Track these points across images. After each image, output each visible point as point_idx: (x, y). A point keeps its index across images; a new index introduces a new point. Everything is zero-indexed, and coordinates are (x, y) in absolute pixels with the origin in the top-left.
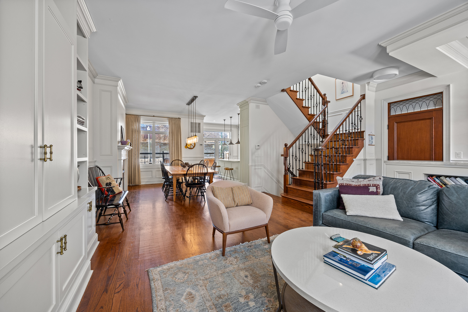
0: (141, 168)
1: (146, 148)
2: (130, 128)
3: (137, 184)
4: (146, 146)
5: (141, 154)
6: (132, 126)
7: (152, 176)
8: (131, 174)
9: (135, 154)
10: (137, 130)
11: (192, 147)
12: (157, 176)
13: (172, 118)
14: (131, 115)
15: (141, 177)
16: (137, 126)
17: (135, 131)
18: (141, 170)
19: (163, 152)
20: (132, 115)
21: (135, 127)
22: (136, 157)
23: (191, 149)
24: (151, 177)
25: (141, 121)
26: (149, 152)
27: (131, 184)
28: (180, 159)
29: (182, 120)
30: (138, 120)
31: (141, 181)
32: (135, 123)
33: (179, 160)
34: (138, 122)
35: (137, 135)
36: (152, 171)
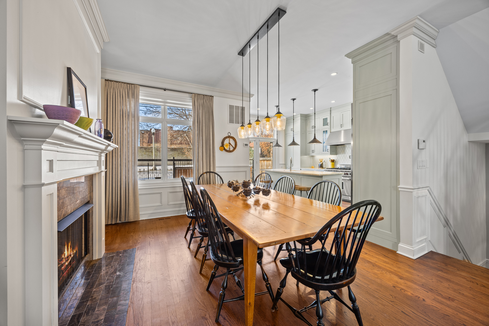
0: (139, 188)
1: (150, 154)
2: (119, 108)
3: (132, 219)
4: (151, 152)
5: (139, 160)
6: (123, 104)
7: (161, 202)
8: (119, 200)
9: (128, 161)
10: (133, 113)
11: (232, 149)
12: (171, 203)
13: (198, 94)
14: (120, 82)
15: (141, 205)
16: (133, 105)
17: (129, 116)
18: (140, 192)
19: (174, 158)
20: (123, 83)
21: (128, 107)
22: (130, 166)
23: (229, 151)
24: (159, 204)
25: (140, 97)
26: (154, 159)
27: (120, 220)
28: (212, 170)
29: (215, 99)
30: (133, 94)
31: (140, 213)
32: (127, 99)
33: (210, 172)
34: (134, 98)
35: (133, 123)
36: (160, 193)
